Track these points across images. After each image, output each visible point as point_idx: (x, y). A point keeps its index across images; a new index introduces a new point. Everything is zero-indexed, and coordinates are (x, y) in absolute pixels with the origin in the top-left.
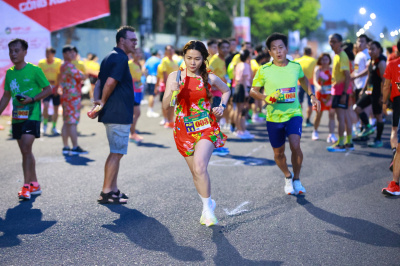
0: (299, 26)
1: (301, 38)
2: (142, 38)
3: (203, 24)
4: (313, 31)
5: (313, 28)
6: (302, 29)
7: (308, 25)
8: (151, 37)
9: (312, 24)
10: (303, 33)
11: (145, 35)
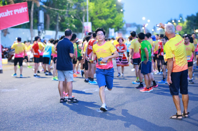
0: (114, 26)
1: (115, 32)
2: (39, 32)
3: (69, 26)
4: (121, 28)
5: (121, 27)
6: (115, 28)
7: (119, 25)
8: (44, 32)
9: (121, 25)
10: (116, 29)
11: (41, 31)
